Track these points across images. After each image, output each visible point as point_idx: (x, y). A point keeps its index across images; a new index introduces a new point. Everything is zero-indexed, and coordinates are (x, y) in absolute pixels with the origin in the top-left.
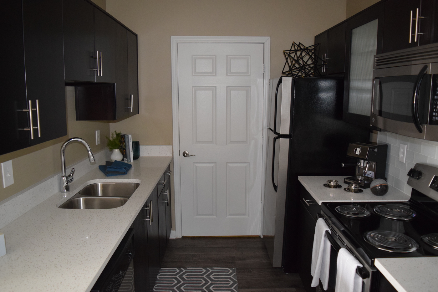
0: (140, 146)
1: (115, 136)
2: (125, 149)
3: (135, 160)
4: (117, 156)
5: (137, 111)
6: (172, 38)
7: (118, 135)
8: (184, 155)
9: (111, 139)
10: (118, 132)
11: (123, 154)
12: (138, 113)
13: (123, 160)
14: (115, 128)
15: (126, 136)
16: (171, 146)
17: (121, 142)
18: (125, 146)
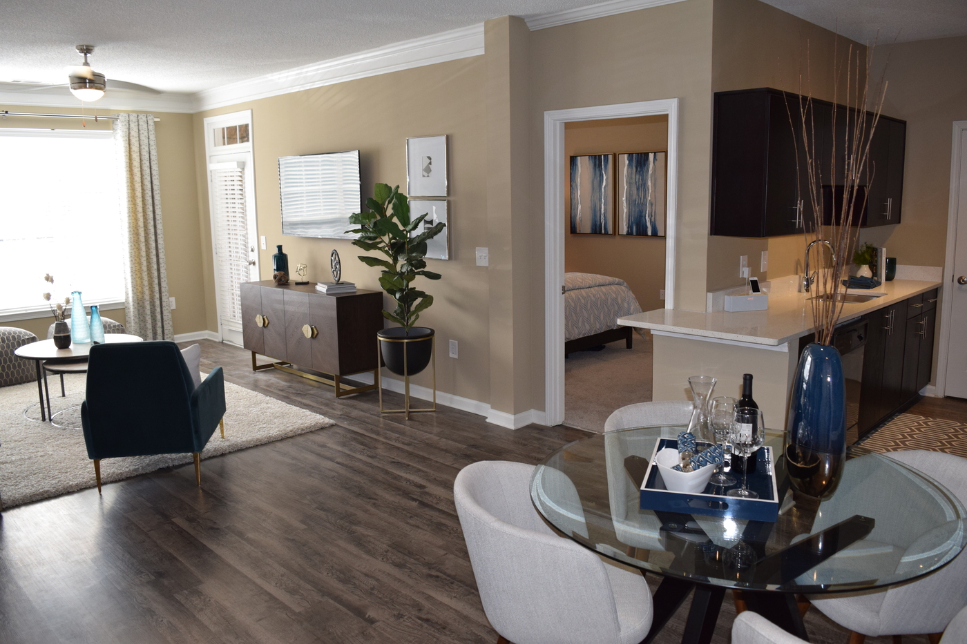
0: (897, 266)
1: (865, 248)
2: (876, 266)
3: (888, 282)
4: (865, 272)
5: (897, 219)
6: (954, 123)
7: (868, 248)
8: (959, 282)
9: (860, 252)
10: (869, 244)
11: (872, 272)
12: (899, 222)
13: (872, 278)
14: (867, 236)
15: (879, 250)
16: (942, 268)
17: (872, 257)
18: (876, 261)
